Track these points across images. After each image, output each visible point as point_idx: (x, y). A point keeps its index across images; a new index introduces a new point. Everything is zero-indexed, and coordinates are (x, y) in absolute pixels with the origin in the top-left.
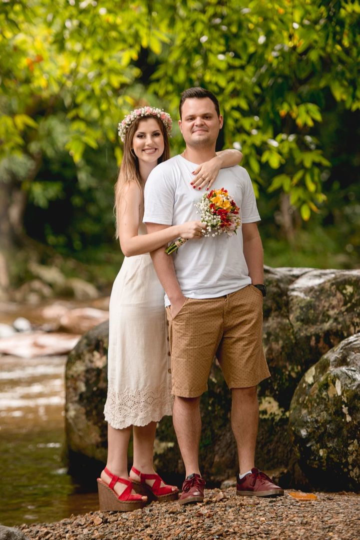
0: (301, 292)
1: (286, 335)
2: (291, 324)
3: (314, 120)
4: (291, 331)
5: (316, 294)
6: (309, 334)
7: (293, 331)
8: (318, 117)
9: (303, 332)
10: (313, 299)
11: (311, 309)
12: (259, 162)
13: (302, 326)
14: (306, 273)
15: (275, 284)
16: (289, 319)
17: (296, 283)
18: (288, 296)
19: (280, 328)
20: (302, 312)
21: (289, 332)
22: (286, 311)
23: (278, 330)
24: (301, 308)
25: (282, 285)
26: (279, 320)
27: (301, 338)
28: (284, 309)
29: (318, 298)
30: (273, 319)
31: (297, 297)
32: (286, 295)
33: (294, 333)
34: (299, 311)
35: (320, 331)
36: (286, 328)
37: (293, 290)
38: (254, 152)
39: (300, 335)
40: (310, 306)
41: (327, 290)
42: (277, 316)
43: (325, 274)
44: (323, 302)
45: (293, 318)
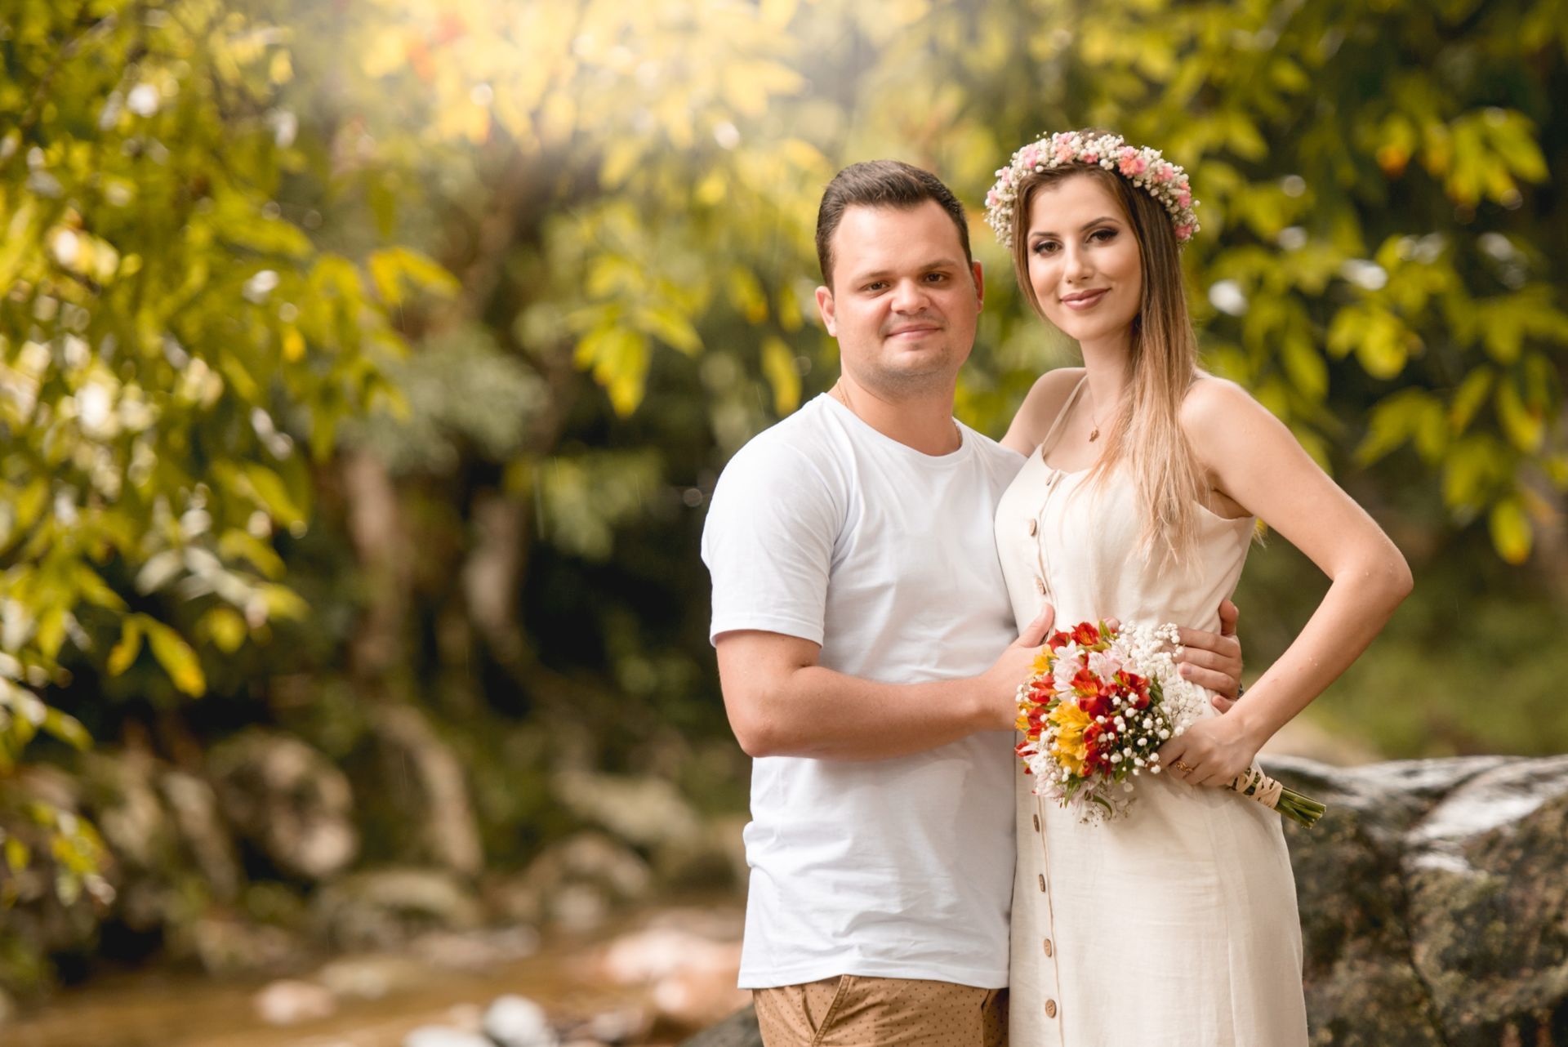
0: (1453, 853)
1: (1407, 1026)
2: (1422, 982)
3: (1517, 180)
4: (1424, 1008)
5: (1509, 860)
6: (1493, 1017)
7: (1432, 1011)
8: (1531, 163)
9: (1469, 1011)
10: (1501, 880)
11: (1494, 917)
12: (1321, 350)
13: (1464, 987)
14: (1471, 777)
15: (1350, 831)
16: (1411, 963)
17: (1433, 821)
18: (1404, 876)
19: (1380, 1000)
20: (1461, 932)
21: (1416, 1014)
22: (1400, 930)
23: (1372, 1010)
24: (1458, 917)
25: (1379, 833)
26: (1375, 969)
27: (1464, 1033)
28: (1392, 924)
29: (1518, 872)
30: (1352, 968)
31: (1437, 873)
32: (1397, 870)
33: (1438, 1014)
34: (1448, 927)
35: (1535, 1001)
36: (1405, 997)
37: (1424, 848)
38: (1298, 316)
39: (1458, 1024)
40: (1489, 906)
41: (1552, 842)
42: (1366, 957)
43: (1545, 777)
44: (1539, 887)
45: (1427, 956)
